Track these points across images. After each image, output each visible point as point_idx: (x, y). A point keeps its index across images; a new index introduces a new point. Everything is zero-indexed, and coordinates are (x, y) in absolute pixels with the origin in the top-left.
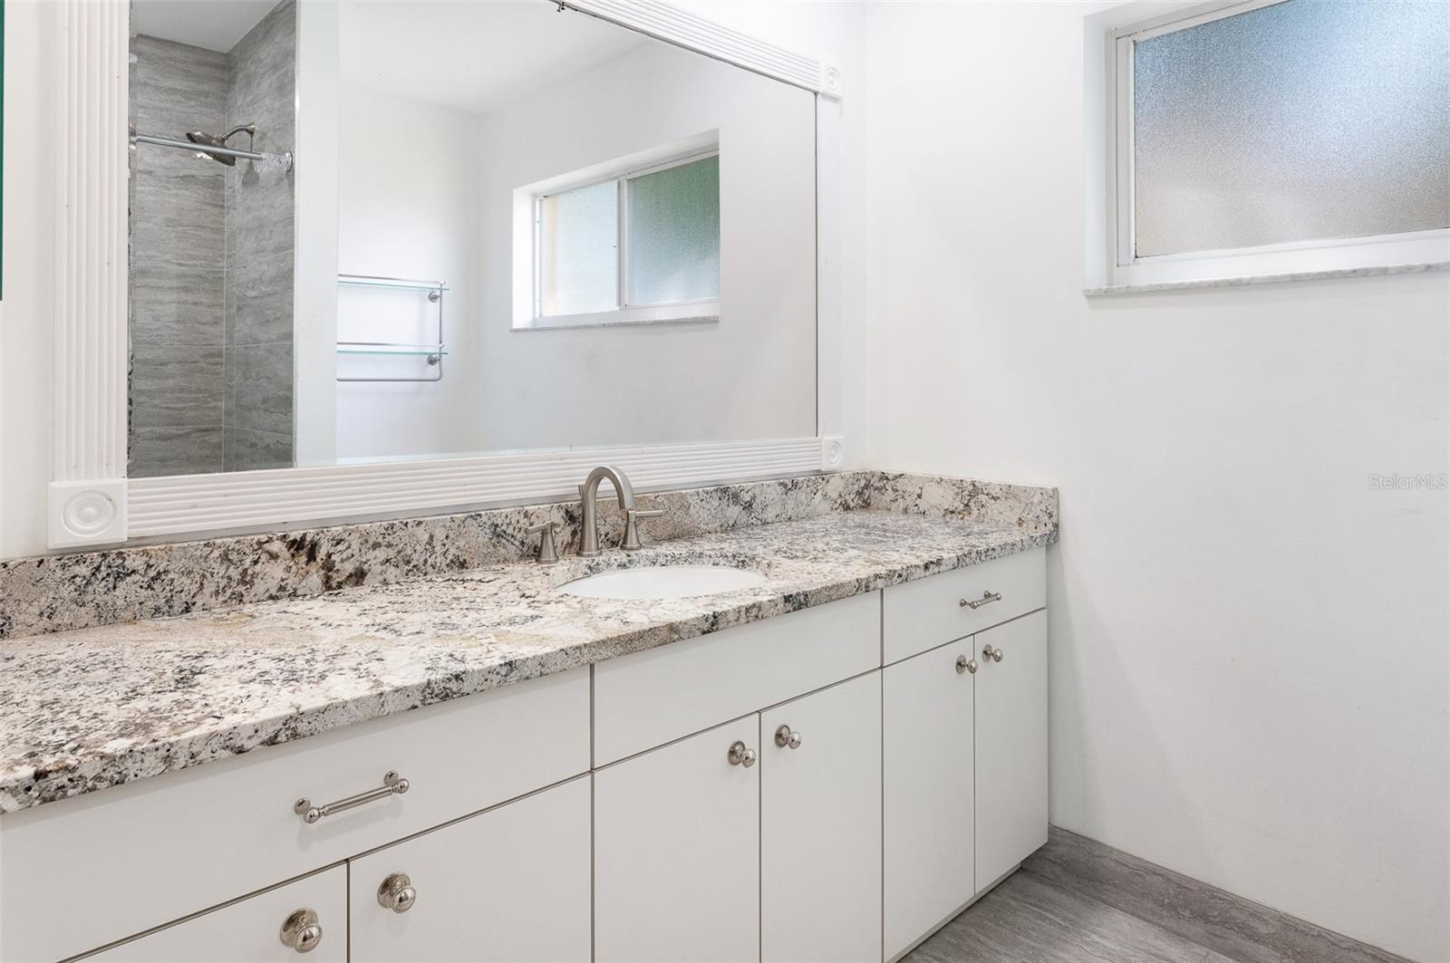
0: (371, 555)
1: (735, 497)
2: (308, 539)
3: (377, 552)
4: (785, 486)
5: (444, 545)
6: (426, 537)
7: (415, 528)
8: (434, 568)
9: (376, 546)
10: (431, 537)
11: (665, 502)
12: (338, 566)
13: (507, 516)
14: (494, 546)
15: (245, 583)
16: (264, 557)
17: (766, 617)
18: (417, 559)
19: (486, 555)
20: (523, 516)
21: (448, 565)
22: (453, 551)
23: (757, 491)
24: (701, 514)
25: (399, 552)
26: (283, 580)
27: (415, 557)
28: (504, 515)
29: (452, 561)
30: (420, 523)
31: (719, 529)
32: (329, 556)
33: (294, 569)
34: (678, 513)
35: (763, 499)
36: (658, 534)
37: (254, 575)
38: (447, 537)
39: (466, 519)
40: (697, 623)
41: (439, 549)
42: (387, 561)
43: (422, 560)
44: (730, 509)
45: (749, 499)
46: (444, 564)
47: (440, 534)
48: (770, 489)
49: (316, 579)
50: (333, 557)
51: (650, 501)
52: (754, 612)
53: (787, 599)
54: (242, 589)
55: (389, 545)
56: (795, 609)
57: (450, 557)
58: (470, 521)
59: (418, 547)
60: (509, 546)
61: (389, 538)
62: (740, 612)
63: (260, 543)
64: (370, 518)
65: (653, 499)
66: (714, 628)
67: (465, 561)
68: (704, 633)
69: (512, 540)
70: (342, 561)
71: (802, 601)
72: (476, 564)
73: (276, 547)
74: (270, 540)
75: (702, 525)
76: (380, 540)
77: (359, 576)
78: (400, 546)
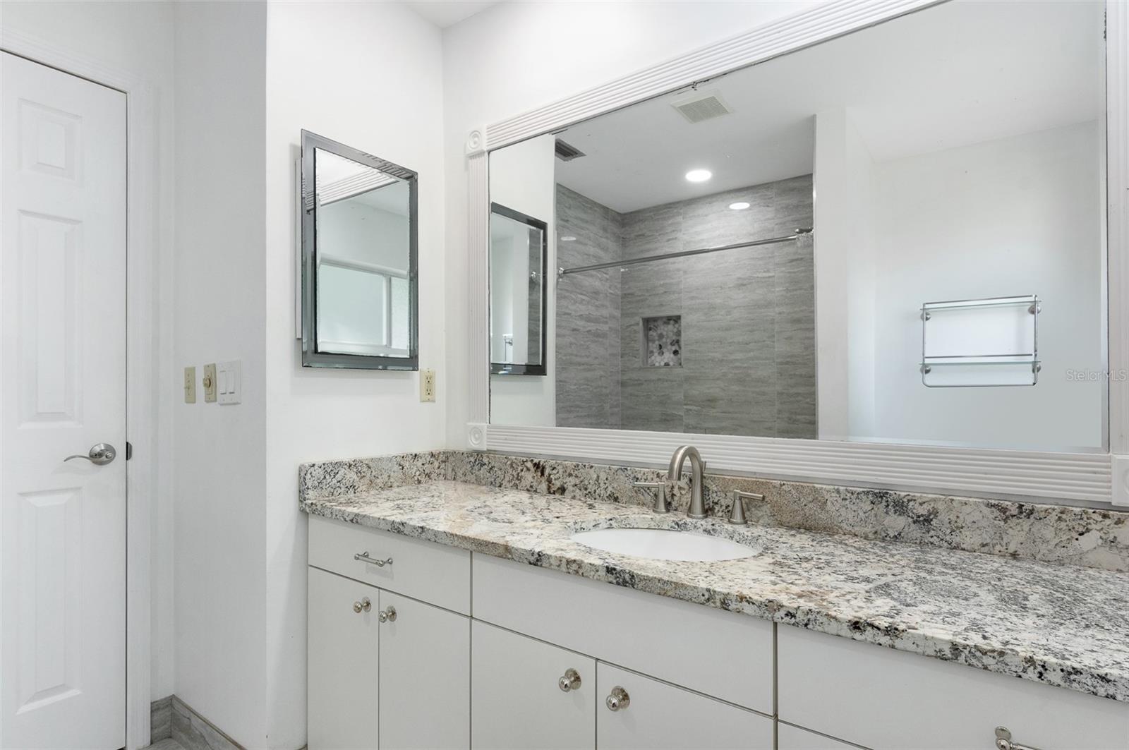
0: (568, 479)
1: (900, 507)
2: (541, 464)
3: (571, 479)
4: (1003, 510)
5: (605, 483)
6: (595, 476)
7: (589, 469)
8: (600, 496)
9: (570, 475)
10: (598, 477)
11: (793, 492)
12: (553, 482)
13: (644, 474)
14: (636, 492)
15: (519, 480)
16: (525, 469)
17: (587, 577)
18: (591, 488)
19: (631, 497)
20: (655, 476)
21: (607, 497)
22: (610, 489)
23: (941, 507)
24: (846, 515)
25: (581, 482)
26: (532, 482)
27: (590, 486)
28: (642, 473)
29: (610, 495)
30: (592, 467)
31: (871, 536)
32: (550, 475)
33: (536, 478)
34: (810, 505)
35: (954, 519)
36: (784, 520)
37: (521, 477)
38: (607, 479)
39: (618, 470)
40: (525, 553)
41: (602, 485)
42: (576, 485)
43: (593, 490)
44: (888, 518)
45: (925, 513)
46: (605, 496)
47: (603, 476)
48: (967, 509)
49: (544, 486)
50: (551, 476)
51: (775, 487)
52: (574, 567)
53: (610, 570)
54: (517, 482)
55: (576, 476)
56: (618, 583)
57: (609, 493)
58: (620, 472)
59: (591, 481)
60: (646, 495)
61: (576, 472)
62: (561, 561)
63: (523, 462)
64: (566, 458)
65: (779, 486)
66: (539, 563)
67: (617, 497)
68: (530, 563)
69: (648, 491)
70: (555, 479)
71: (628, 579)
72: (624, 501)
73: (529, 465)
74: (526, 461)
75: (844, 525)
76: (572, 472)
77: (562, 490)
78: (582, 478)
